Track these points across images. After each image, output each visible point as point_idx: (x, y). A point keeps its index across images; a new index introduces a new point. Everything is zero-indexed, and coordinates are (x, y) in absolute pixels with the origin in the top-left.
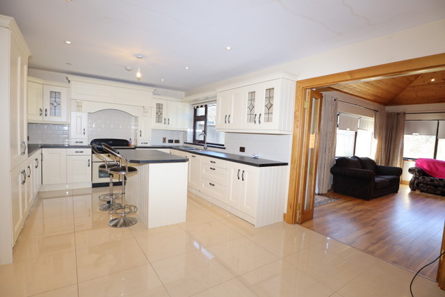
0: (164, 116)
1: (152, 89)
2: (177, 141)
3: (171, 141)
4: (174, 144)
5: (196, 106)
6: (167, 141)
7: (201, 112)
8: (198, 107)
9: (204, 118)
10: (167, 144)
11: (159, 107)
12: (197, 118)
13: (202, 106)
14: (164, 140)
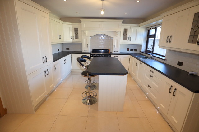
0: (128, 36)
1: (122, 21)
2: (136, 50)
3: (132, 50)
4: (134, 52)
5: (149, 28)
6: (130, 50)
7: (152, 32)
8: (150, 29)
9: (154, 36)
10: (130, 52)
11: (126, 31)
12: (149, 36)
13: (153, 28)
14: (128, 50)
